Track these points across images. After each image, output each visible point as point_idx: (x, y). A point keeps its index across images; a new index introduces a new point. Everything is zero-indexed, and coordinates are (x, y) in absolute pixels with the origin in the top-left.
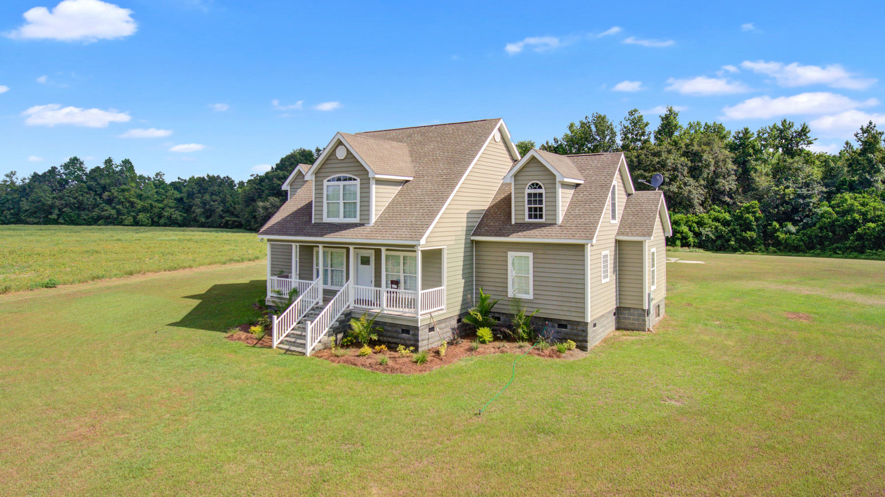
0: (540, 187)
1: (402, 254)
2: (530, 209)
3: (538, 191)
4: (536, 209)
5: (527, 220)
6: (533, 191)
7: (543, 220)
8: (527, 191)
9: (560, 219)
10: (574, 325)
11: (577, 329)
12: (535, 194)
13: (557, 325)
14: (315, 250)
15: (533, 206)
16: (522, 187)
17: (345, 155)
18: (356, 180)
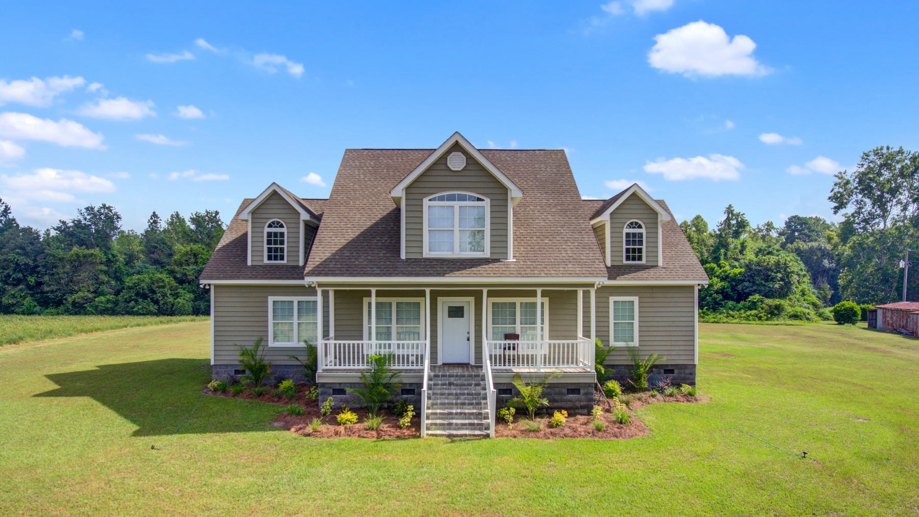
0: (640, 227)
1: (518, 301)
2: (628, 250)
3: (637, 231)
4: (634, 250)
5: (625, 262)
6: (631, 231)
7: (644, 262)
8: (626, 230)
9: (661, 261)
10: (681, 369)
11: (684, 373)
12: (634, 235)
13: (663, 371)
14: (366, 300)
15: (631, 247)
16: (620, 225)
17: (465, 165)
18: (483, 200)
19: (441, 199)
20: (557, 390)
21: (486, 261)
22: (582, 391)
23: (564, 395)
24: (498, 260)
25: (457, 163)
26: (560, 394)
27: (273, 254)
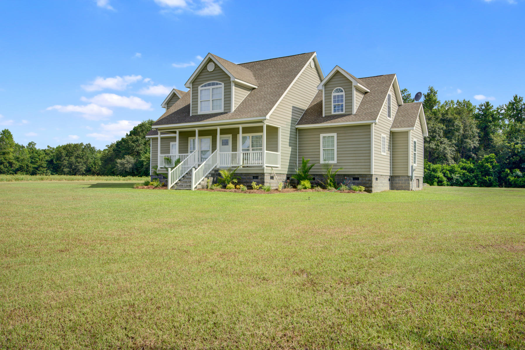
0: (342, 91)
1: (251, 135)
2: (335, 106)
3: (340, 94)
5: (333, 113)
6: (337, 94)
7: (344, 112)
8: (333, 94)
9: (355, 111)
10: (363, 177)
11: (365, 180)
13: (352, 179)
14: (189, 138)
15: (337, 104)
16: (330, 92)
17: (214, 68)
19: (205, 86)
20: (248, 177)
21: (221, 114)
22: (259, 178)
23: (251, 179)
24: (226, 113)
25: (211, 68)
26: (249, 179)
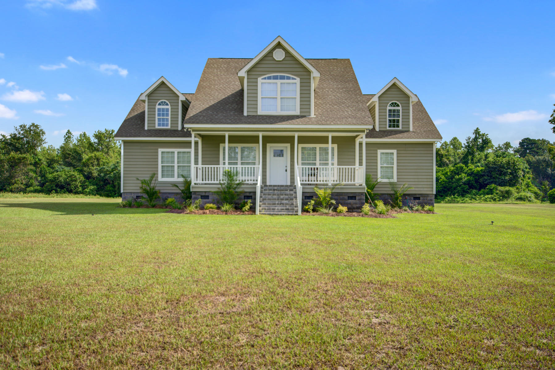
0: (398, 106)
1: (318, 146)
2: (390, 121)
3: (396, 108)
4: (394, 121)
5: (388, 128)
6: (392, 108)
7: (400, 128)
8: (389, 108)
9: (411, 129)
10: (425, 197)
11: (426, 200)
12: (394, 111)
13: (412, 198)
14: (221, 145)
15: (392, 118)
16: (385, 105)
17: (284, 57)
18: (296, 79)
19: (269, 78)
20: (341, 197)
21: (297, 117)
22: (357, 198)
23: (346, 200)
24: (304, 116)
25: (279, 55)
26: (343, 199)
27: (161, 122)
